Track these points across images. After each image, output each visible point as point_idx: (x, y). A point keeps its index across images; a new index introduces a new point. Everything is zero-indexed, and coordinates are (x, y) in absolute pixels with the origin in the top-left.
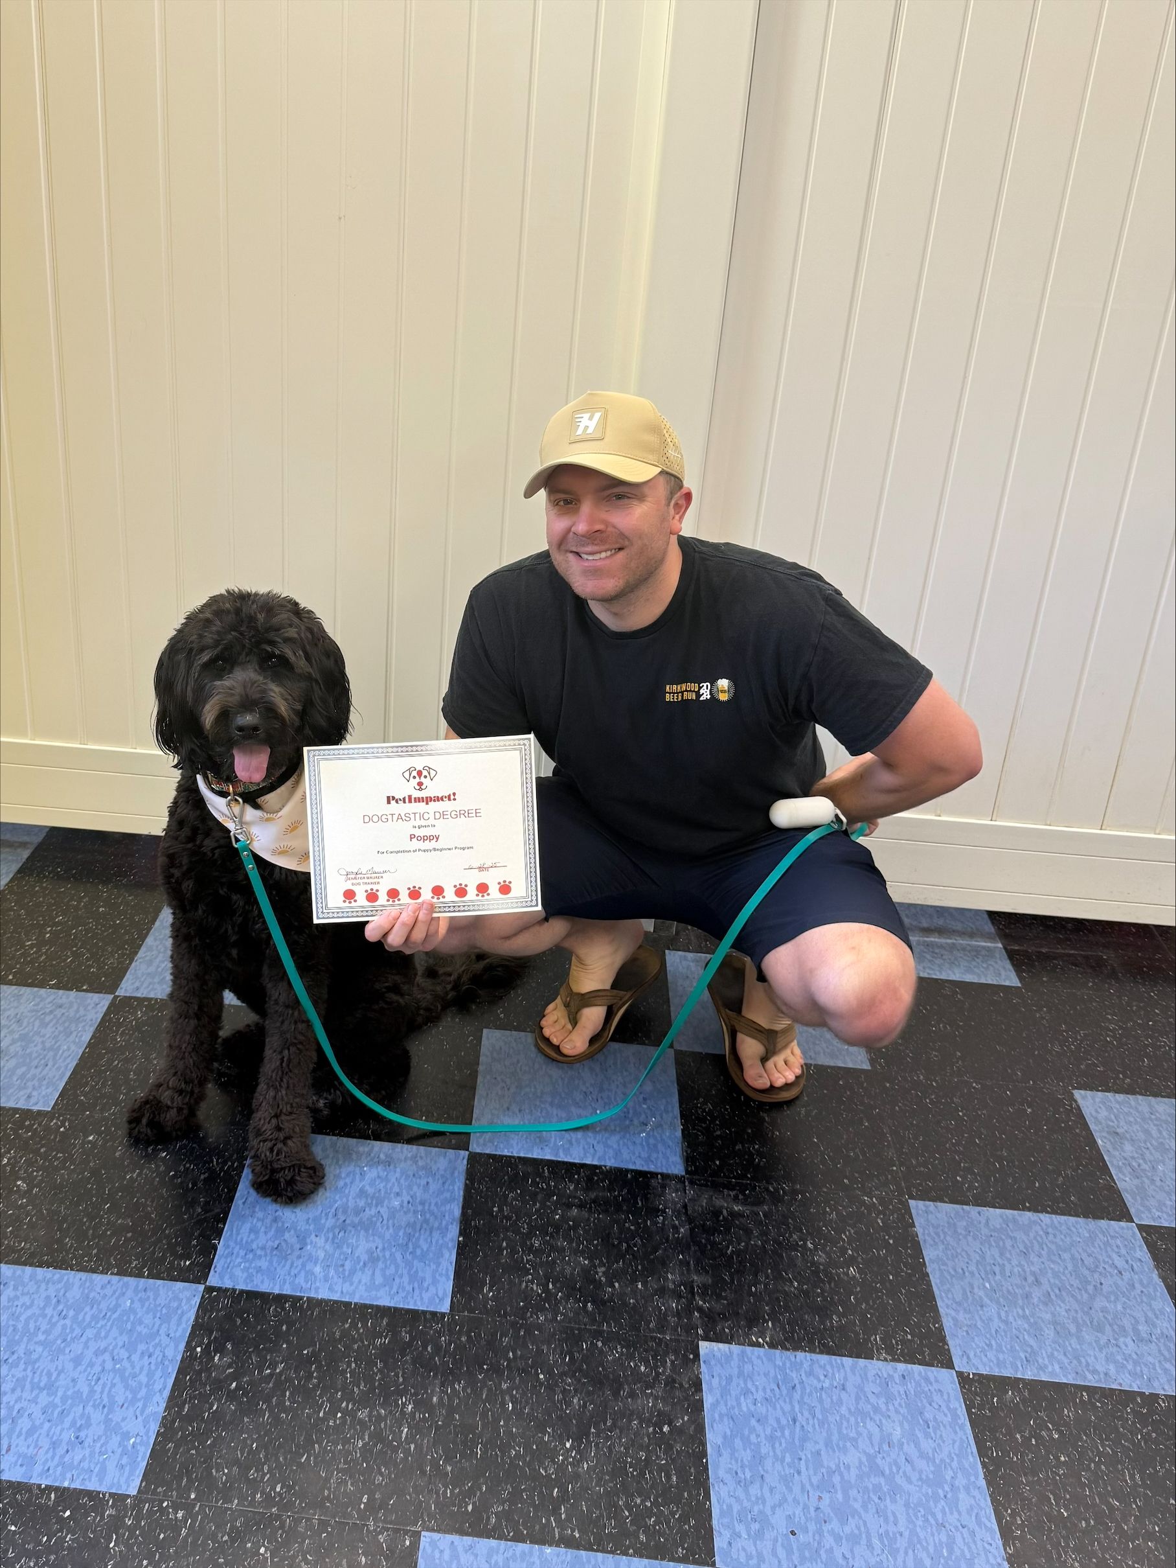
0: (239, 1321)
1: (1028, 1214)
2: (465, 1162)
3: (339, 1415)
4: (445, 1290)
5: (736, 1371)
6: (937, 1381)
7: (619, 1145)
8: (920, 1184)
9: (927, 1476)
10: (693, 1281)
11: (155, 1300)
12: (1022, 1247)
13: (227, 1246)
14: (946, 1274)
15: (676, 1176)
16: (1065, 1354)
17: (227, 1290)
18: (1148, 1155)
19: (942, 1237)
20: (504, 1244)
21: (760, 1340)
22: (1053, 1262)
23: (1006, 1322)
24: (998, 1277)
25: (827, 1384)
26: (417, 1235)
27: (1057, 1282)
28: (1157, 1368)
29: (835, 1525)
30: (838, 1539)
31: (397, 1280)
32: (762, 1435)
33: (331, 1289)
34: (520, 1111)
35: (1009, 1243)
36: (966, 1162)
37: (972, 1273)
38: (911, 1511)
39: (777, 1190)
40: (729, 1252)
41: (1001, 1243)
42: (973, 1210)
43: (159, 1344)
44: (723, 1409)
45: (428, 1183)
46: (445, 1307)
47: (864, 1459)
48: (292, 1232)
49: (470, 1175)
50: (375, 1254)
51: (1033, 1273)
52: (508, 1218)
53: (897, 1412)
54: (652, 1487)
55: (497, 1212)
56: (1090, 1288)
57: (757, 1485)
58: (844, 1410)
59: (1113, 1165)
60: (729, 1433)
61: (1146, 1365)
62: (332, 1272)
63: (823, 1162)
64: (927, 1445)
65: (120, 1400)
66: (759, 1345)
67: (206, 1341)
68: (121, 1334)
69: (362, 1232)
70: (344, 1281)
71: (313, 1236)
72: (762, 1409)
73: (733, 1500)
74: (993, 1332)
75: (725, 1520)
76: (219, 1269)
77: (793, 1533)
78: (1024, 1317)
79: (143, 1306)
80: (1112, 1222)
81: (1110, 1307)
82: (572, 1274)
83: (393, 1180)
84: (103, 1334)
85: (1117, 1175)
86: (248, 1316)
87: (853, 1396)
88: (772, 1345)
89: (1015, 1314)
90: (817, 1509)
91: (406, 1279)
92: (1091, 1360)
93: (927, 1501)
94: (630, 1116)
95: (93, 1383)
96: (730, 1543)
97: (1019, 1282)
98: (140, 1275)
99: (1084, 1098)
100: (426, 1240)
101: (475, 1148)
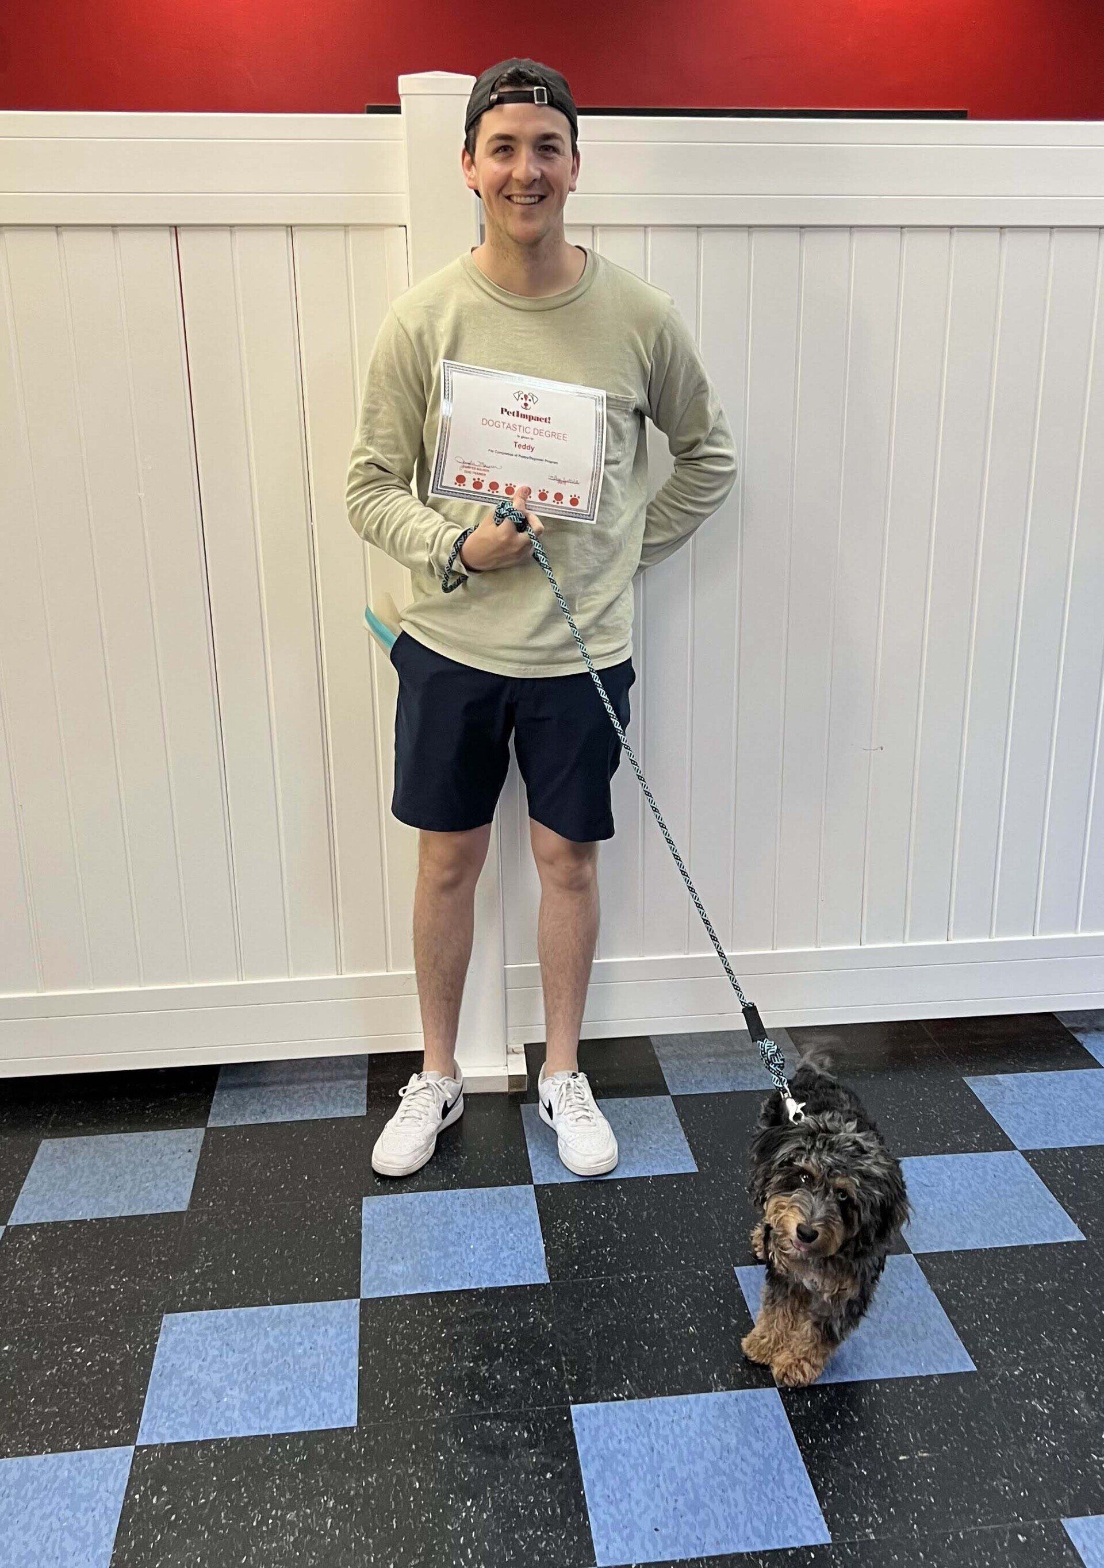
0: (170, 1468)
2: (358, 1308)
3: (270, 1521)
4: (351, 1410)
5: (602, 1422)
6: (763, 1398)
7: (492, 1270)
8: (742, 1254)
9: (759, 1469)
11: (91, 1464)
13: (149, 1411)
15: (543, 1284)
16: (861, 1360)
17: (157, 1445)
20: (400, 1364)
21: (621, 1395)
25: (676, 1418)
26: (321, 1371)
28: (932, 1356)
29: (690, 1517)
30: (692, 1527)
31: (308, 1410)
32: (627, 1465)
33: (249, 1427)
34: (403, 1259)
38: (748, 1497)
39: (626, 1279)
40: (590, 1334)
43: (101, 1498)
44: (594, 1451)
45: (326, 1330)
46: (353, 1422)
47: (709, 1465)
48: (209, 1389)
49: (362, 1317)
50: (286, 1394)
52: (401, 1344)
53: (733, 1426)
54: (541, 1520)
55: (390, 1341)
56: (881, 1306)
57: (626, 1501)
58: (691, 1434)
60: (600, 1469)
61: (923, 1356)
62: (249, 1414)
63: (664, 1250)
64: (758, 1446)
65: (70, 1550)
66: (619, 1399)
67: (142, 1488)
68: (63, 1499)
69: (272, 1380)
70: (261, 1419)
71: (228, 1389)
72: (625, 1446)
73: (608, 1517)
75: (602, 1532)
76: (146, 1431)
77: (656, 1530)
79: (79, 1473)
80: (896, 1256)
81: (897, 1317)
82: (460, 1377)
83: (295, 1333)
84: (47, 1501)
86: (178, 1462)
87: (698, 1420)
88: (630, 1397)
90: (675, 1509)
91: (316, 1407)
93: (760, 1485)
94: (500, 1245)
95: (44, 1542)
96: (607, 1548)
98: (74, 1449)
100: (330, 1374)
101: (365, 1294)
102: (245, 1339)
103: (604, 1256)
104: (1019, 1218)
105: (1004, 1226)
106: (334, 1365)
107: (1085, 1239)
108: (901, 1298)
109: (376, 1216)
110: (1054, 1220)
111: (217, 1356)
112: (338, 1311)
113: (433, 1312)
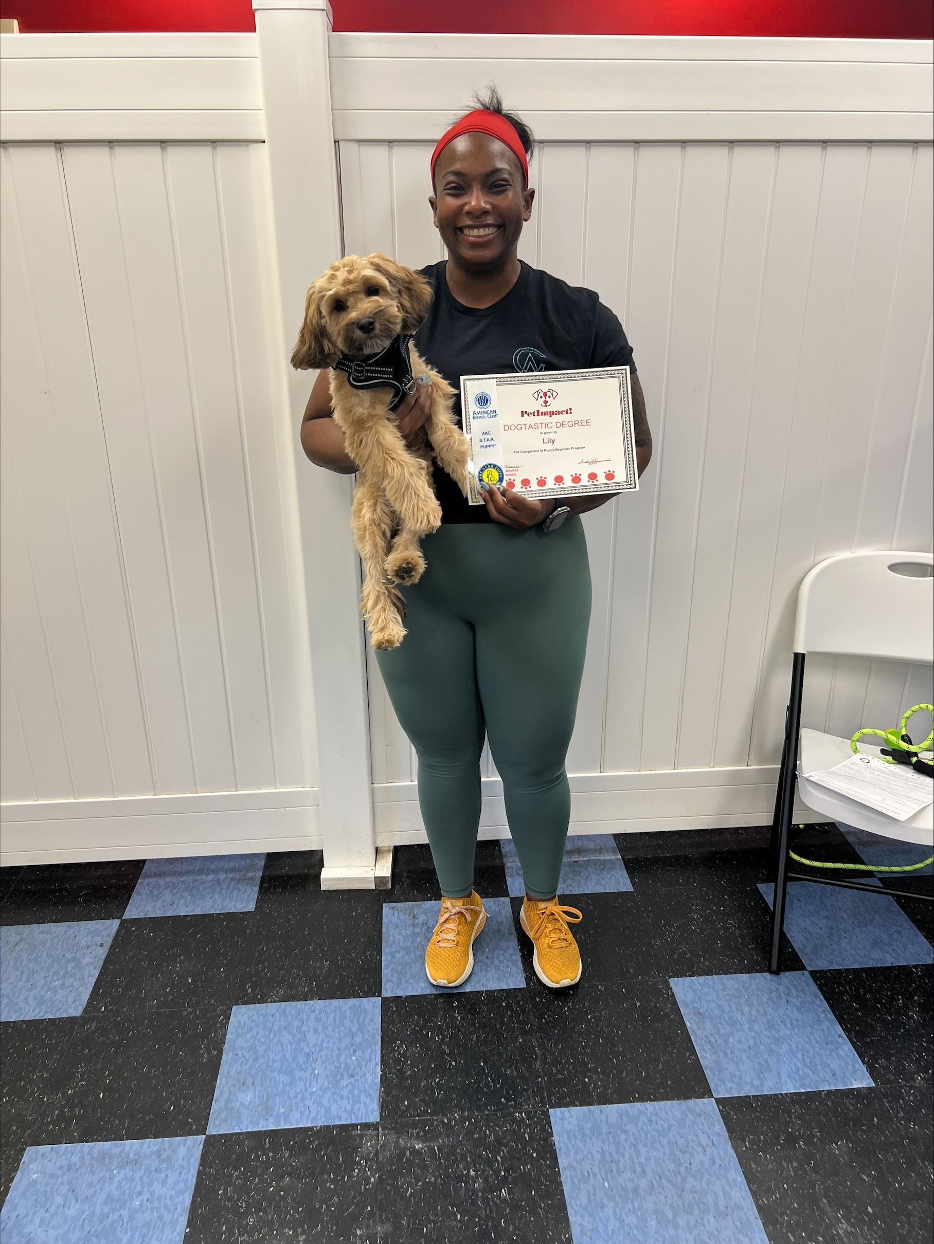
1: (637, 1105)
2: (201, 1146)
7: (329, 1102)
8: (558, 1092)
10: (377, 1233)
12: (632, 1139)
14: (575, 1180)
15: (373, 1124)
16: (664, 1242)
18: (722, 1031)
19: (573, 1140)
20: (224, 1228)
22: (656, 1150)
23: (620, 1220)
24: (614, 1173)
26: (151, 1232)
27: (658, 1169)
34: (253, 1085)
35: (625, 1137)
36: (592, 1063)
37: (595, 1175)
39: (449, 1121)
40: (408, 1195)
41: (617, 1138)
42: (595, 1109)
45: (167, 1176)
49: (204, 1159)
51: (641, 1164)
52: (230, 1199)
55: (221, 1195)
56: (683, 1170)
59: (697, 1044)
63: (487, 1085)
74: (610, 1232)
78: (635, 1212)
80: (698, 1100)
81: (697, 1186)
83: (137, 1179)
85: (700, 1053)
89: (627, 1210)
94: (341, 1070)
97: (630, 1176)
99: (676, 984)
101: (212, 1130)
102: (90, 1185)
103: (432, 1089)
104: (808, 1055)
105: (799, 1064)
106: (164, 1226)
107: (874, 1085)
108: (704, 1157)
109: (239, 1030)
110: (843, 1059)
111: (60, 1205)
112: (182, 1151)
113: (268, 1158)
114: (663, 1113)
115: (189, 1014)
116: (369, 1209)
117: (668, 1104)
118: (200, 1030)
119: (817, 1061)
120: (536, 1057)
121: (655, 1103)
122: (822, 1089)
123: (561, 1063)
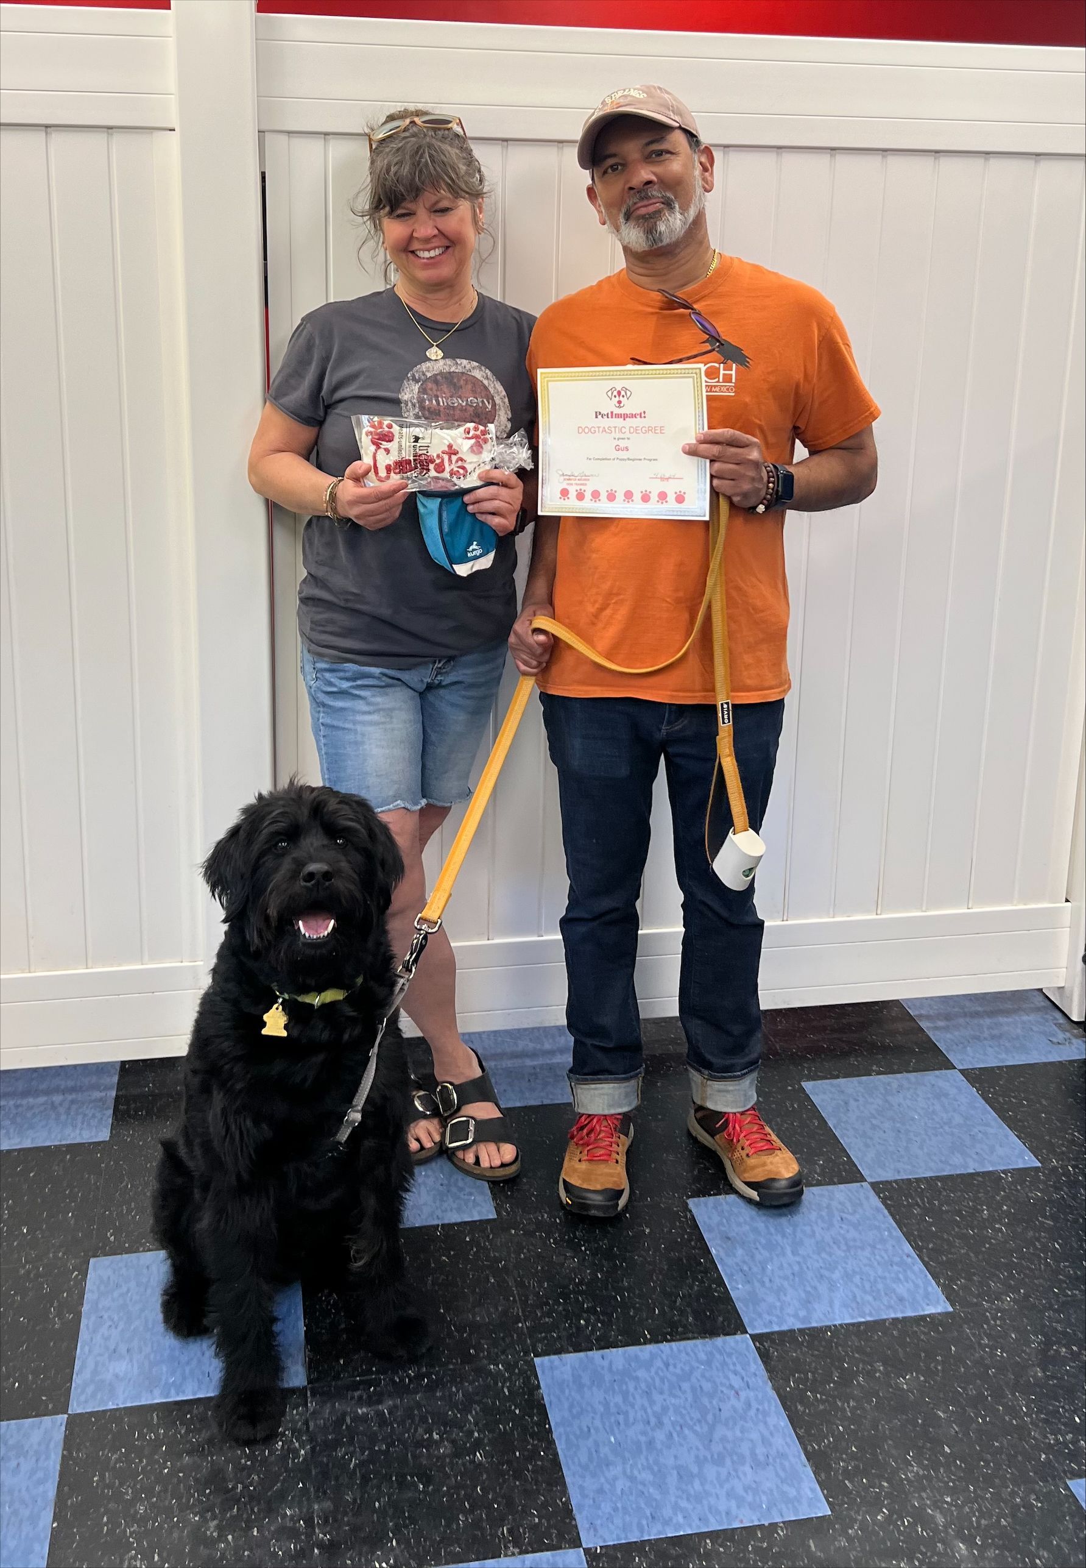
1: (650, 1347)
2: (63, 1428)
8: (545, 1338)
10: (313, 1512)
12: (643, 1386)
14: (572, 1437)
15: (300, 1389)
16: (688, 1499)
18: (758, 1257)
19: (567, 1391)
20: (105, 1519)
22: (675, 1396)
23: (632, 1479)
24: (622, 1426)
27: (679, 1419)
28: (775, 1493)
35: (631, 1386)
36: (590, 1302)
37: (597, 1430)
39: (402, 1380)
40: (352, 1466)
41: (624, 1387)
42: (595, 1354)
45: (19, 1464)
49: (69, 1442)
51: (655, 1413)
52: (109, 1486)
55: (98, 1482)
56: (710, 1417)
59: (726, 1274)
61: (764, 1492)
63: (450, 1334)
74: (619, 1493)
78: (650, 1468)
80: (728, 1338)
81: (729, 1434)
89: (640, 1466)
92: (712, 1500)
97: (640, 1427)
99: (697, 1205)
101: (75, 1408)
104: (872, 1279)
105: (855, 1290)
106: (21, 1521)
107: (951, 1309)
108: (733, 1401)
109: (102, 1288)
110: (913, 1282)
112: (36, 1437)
113: (157, 1435)
114: (683, 1354)
115: (29, 1272)
116: (301, 1485)
117: (690, 1343)
118: (46, 1289)
119: (880, 1286)
120: (514, 1298)
121: (673, 1344)
122: (885, 1317)
123: (547, 1304)
